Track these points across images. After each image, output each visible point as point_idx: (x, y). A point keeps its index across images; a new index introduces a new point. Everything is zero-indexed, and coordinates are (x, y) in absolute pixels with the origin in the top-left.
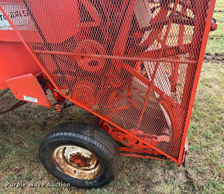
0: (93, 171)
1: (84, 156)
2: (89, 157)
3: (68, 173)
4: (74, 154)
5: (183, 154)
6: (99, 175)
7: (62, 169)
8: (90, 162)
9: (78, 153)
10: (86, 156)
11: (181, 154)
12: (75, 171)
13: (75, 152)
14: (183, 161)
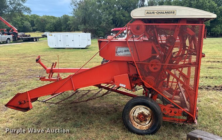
0: (147, 125)
1: (145, 114)
2: (147, 114)
3: (134, 126)
4: (140, 112)
5: (196, 111)
6: (152, 126)
7: (132, 123)
8: (147, 118)
9: (142, 112)
10: (146, 113)
11: (195, 111)
12: (138, 125)
13: (141, 111)
14: (196, 116)
